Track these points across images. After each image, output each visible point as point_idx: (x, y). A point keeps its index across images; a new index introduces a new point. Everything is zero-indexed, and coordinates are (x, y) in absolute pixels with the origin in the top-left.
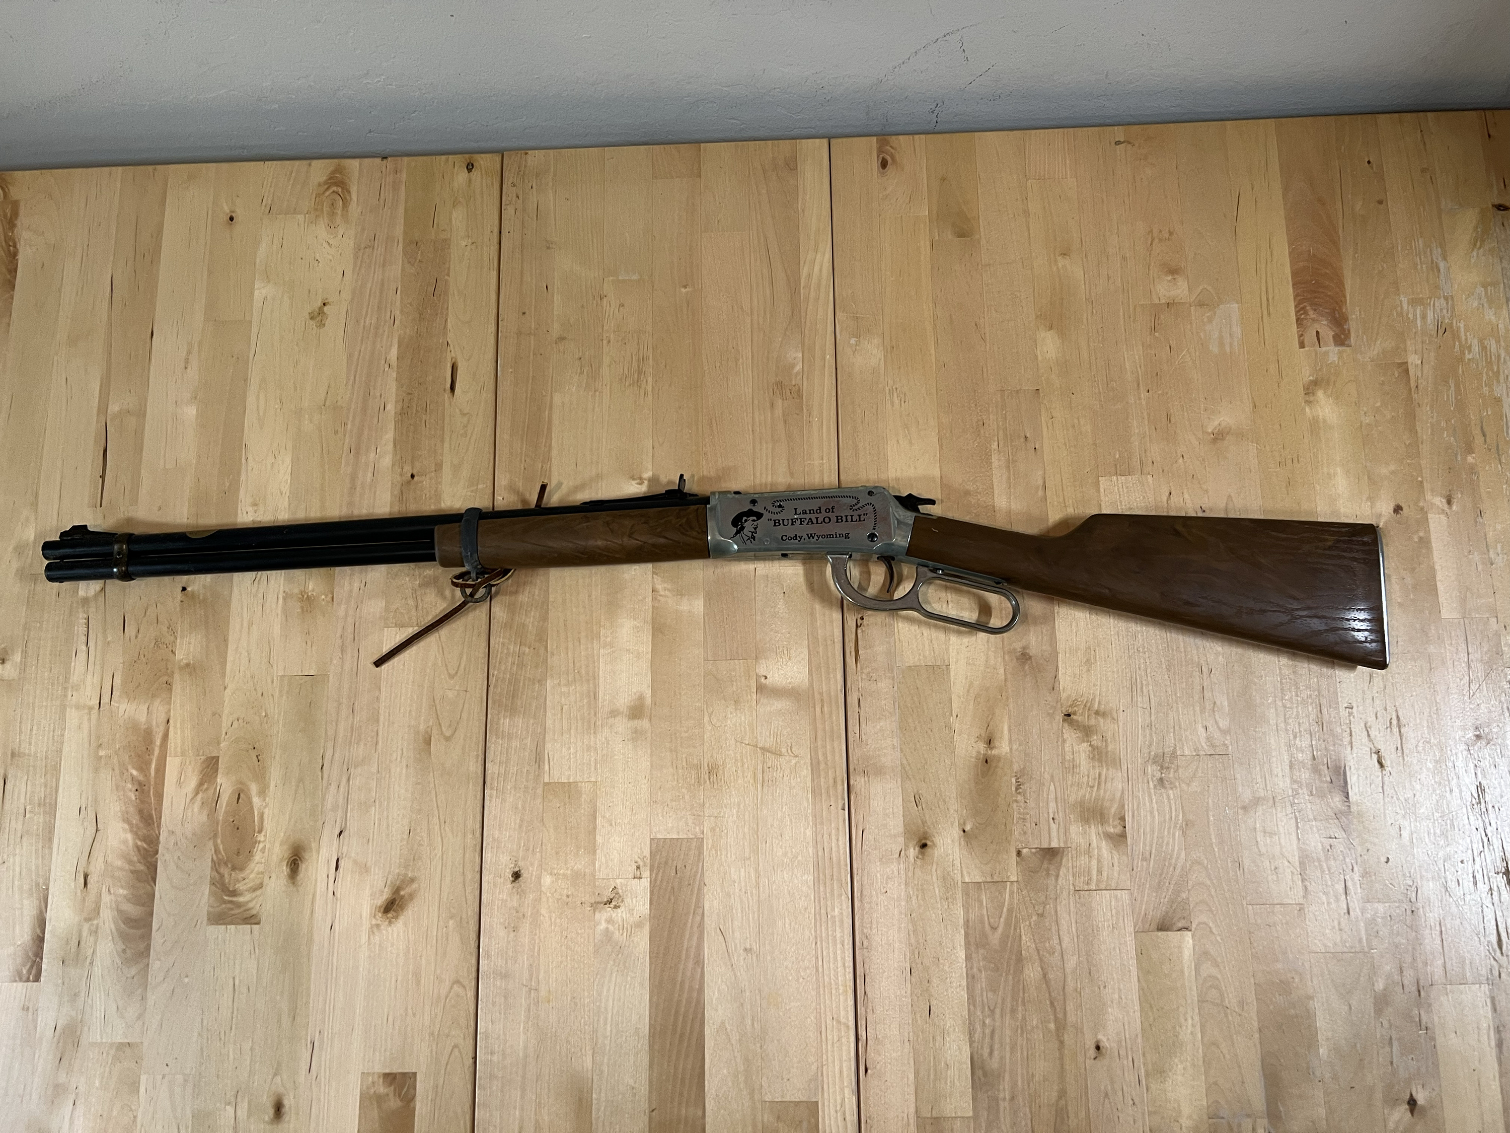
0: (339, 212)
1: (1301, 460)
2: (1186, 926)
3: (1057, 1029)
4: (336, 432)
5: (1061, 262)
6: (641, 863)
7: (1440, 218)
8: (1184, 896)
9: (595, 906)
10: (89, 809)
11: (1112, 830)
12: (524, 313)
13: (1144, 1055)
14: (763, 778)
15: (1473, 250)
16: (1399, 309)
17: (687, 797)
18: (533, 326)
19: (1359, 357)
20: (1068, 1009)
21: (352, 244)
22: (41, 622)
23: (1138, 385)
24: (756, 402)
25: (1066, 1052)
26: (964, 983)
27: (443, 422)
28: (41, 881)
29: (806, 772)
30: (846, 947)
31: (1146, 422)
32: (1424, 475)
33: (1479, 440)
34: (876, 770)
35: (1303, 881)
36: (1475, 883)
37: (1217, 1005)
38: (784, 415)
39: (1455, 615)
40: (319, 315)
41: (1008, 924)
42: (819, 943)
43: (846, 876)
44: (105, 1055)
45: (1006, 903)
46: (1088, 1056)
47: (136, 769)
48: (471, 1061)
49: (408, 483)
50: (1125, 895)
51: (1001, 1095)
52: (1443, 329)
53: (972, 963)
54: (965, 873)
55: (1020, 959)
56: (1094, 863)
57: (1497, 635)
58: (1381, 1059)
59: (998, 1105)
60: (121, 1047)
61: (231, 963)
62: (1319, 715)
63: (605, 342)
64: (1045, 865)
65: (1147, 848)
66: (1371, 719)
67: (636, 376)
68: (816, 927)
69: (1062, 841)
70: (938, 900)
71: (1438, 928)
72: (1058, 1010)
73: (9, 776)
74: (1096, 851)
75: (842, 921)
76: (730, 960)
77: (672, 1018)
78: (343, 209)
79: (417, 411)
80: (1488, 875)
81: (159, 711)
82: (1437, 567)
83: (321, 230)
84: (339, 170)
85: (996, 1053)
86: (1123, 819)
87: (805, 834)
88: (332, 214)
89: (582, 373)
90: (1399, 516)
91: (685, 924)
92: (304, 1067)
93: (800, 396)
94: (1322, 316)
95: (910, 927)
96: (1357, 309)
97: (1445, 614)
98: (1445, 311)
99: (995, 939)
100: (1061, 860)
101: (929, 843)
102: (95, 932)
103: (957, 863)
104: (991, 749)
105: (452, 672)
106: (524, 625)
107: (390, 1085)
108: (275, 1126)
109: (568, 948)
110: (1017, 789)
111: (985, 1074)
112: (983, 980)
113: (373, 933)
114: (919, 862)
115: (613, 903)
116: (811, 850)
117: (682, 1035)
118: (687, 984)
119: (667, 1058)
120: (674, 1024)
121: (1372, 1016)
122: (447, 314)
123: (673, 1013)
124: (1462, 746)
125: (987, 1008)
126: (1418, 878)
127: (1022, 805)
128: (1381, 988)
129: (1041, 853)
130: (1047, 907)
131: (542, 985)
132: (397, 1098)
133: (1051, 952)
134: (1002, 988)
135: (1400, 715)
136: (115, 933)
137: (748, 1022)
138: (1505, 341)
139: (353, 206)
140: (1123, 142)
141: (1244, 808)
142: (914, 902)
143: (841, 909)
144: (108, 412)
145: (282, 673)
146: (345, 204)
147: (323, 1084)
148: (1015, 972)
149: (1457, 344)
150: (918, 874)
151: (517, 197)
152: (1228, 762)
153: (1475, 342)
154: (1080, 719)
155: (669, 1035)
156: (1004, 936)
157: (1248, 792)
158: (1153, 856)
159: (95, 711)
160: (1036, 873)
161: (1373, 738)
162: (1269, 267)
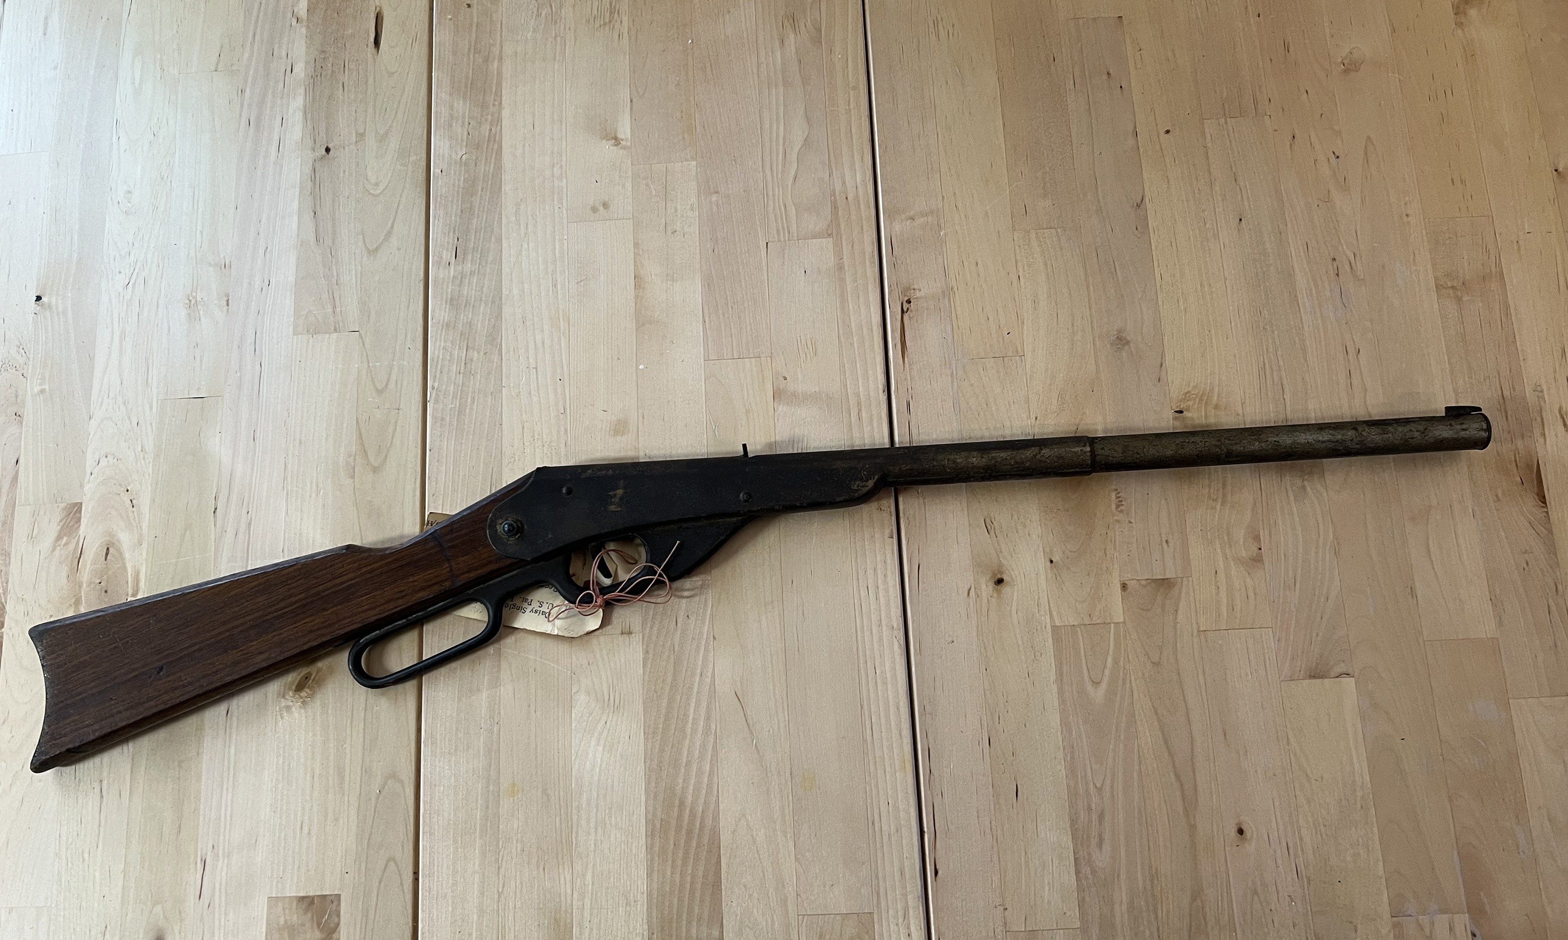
1: (1455, 92)
2: (1346, 671)
3: (1186, 811)
4: (231, 101)
8: (1342, 633)
11: (1244, 554)
13: (1301, 837)
20: (1198, 781)
23: (1246, 8)
24: (763, 41)
25: (1199, 838)
26: (1061, 754)
27: (367, 83)
30: (902, 709)
31: (1258, 51)
35: (1494, 609)
38: (798, 56)
41: (1114, 676)
42: (865, 707)
43: (899, 624)
45: (1110, 650)
46: (1228, 841)
48: (413, 878)
49: (322, 158)
51: (1117, 898)
53: (1071, 729)
54: (1054, 614)
55: (1132, 721)
56: (1222, 593)
59: (1112, 910)
62: (1501, 400)
64: (1159, 598)
65: (1291, 573)
67: (607, 15)
68: (861, 688)
69: (1179, 568)
70: (1020, 647)
72: (1186, 786)
74: (1224, 578)
76: (750, 734)
77: (676, 810)
79: (333, 72)
81: (6, 450)
85: (1107, 843)
86: (1257, 538)
89: (539, 15)
91: (691, 688)
92: (193, 892)
93: (818, 32)
95: (986, 684)
99: (1098, 694)
100: (1180, 593)
101: (1005, 577)
103: (1044, 601)
105: (381, 386)
106: (471, 324)
107: (305, 914)
110: (1118, 506)
111: (1093, 872)
112: (1086, 749)
113: (282, 717)
114: (994, 603)
116: (851, 591)
117: (690, 832)
118: (694, 767)
119: (670, 862)
120: (679, 818)
123: (677, 804)
125: (1091, 786)
127: (1126, 526)
129: (1153, 585)
130: (1165, 653)
131: (504, 775)
132: (317, 932)
133: (1173, 711)
134: (1111, 759)
137: (776, 813)
141: (1412, 519)
142: (990, 653)
143: (893, 663)
145: (164, 397)
147: (217, 914)
148: (1126, 737)
150: (994, 617)
152: (1388, 463)
154: (1195, 416)
155: (672, 833)
156: (1111, 692)
157: (1417, 500)
158: (1298, 584)
160: (1148, 610)
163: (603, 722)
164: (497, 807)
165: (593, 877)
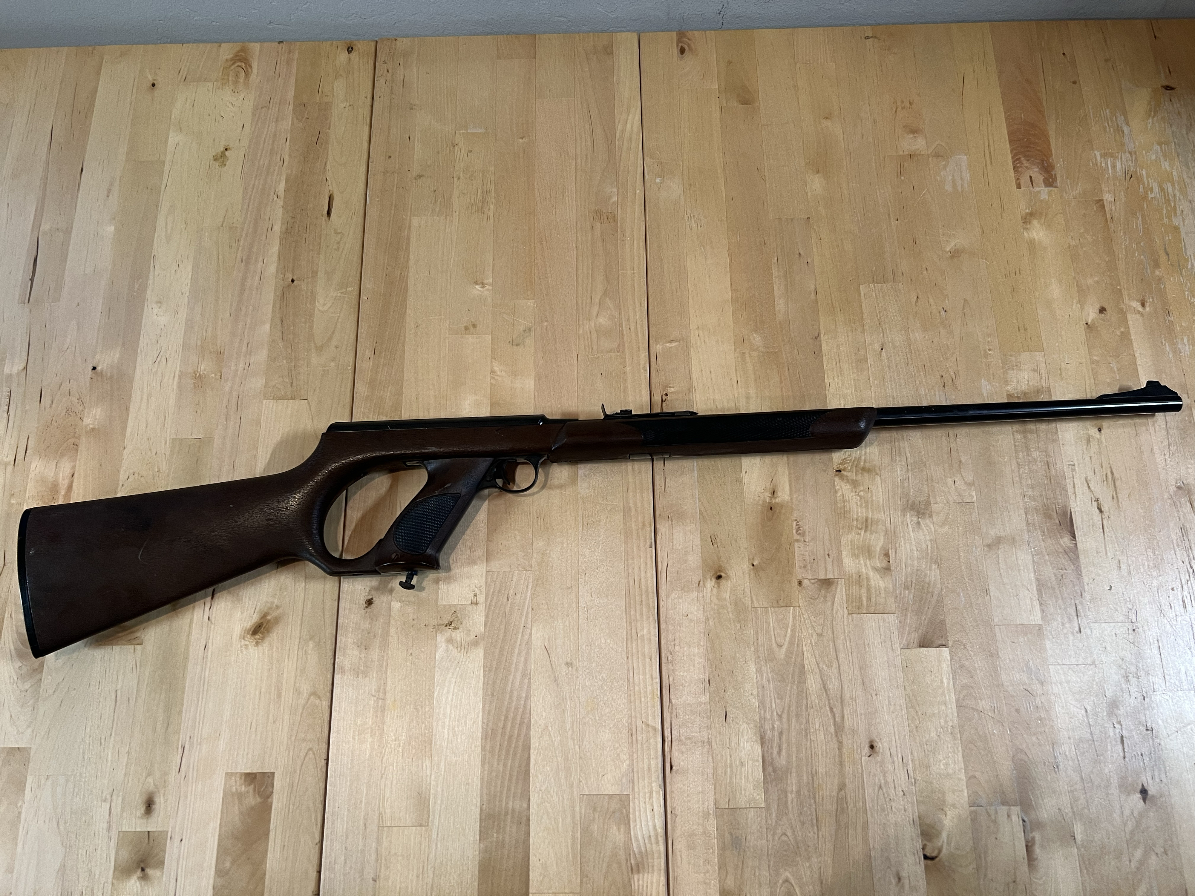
0: (242, 80)
1: (1022, 272)
2: (944, 643)
3: (836, 732)
4: (231, 247)
5: (825, 123)
6: (477, 591)
7: (1121, 94)
8: (941, 618)
9: (438, 628)
11: (879, 565)
12: (390, 157)
13: (911, 753)
14: (583, 522)
15: (1148, 119)
16: (1094, 161)
17: (518, 538)
18: (397, 167)
19: (1065, 195)
20: (845, 714)
21: (251, 105)
23: (889, 215)
24: (579, 225)
25: (844, 751)
26: (755, 692)
27: (320, 239)
29: (619, 517)
30: (653, 661)
31: (896, 242)
32: (1122, 284)
33: (1163, 258)
34: (679, 516)
35: (1040, 605)
36: (1185, 607)
37: (973, 709)
38: (602, 235)
40: (221, 158)
41: (791, 643)
42: (630, 657)
43: (653, 602)
45: (790, 626)
46: (863, 753)
48: (324, 763)
49: (289, 286)
50: (891, 618)
51: (789, 789)
52: (1130, 176)
53: (762, 676)
54: (754, 599)
55: (802, 672)
56: (864, 591)
58: (1114, 755)
59: (786, 797)
60: (12, 751)
61: (115, 677)
62: (1048, 470)
63: (456, 179)
64: (823, 591)
65: (909, 579)
66: (1090, 475)
67: (480, 204)
68: (627, 644)
69: (836, 573)
70: (732, 621)
71: (1156, 644)
72: (837, 715)
74: (865, 581)
75: (650, 639)
76: (553, 673)
77: (502, 723)
78: (245, 79)
79: (299, 231)
81: (65, 467)
82: (1137, 355)
83: (226, 94)
84: (244, 50)
85: (784, 752)
86: (887, 555)
87: (618, 566)
88: (236, 82)
90: (1103, 315)
91: (515, 642)
92: (175, 767)
93: (615, 221)
94: (1034, 164)
95: (709, 645)
96: (1061, 160)
98: (1130, 163)
99: (781, 654)
100: (836, 589)
101: (723, 574)
103: (748, 591)
104: (776, 498)
107: (250, 785)
108: (145, 820)
109: (412, 663)
110: (797, 531)
111: (775, 771)
112: (772, 689)
113: (242, 652)
114: (715, 590)
115: (453, 625)
116: (623, 581)
117: (510, 737)
118: (515, 694)
119: (496, 757)
120: (504, 728)
121: (1105, 718)
122: (327, 158)
123: (503, 718)
124: (1166, 496)
125: (775, 714)
126: (1137, 602)
127: (802, 544)
128: (1111, 694)
129: (819, 583)
130: (825, 627)
131: (389, 695)
132: (257, 795)
133: (830, 666)
134: (788, 696)
135: (1114, 470)
136: (13, 652)
137: (568, 726)
138: (1178, 184)
139: (253, 76)
140: (871, 37)
141: (989, 546)
142: (711, 622)
143: (649, 629)
144: (41, 229)
145: (175, 437)
146: (247, 74)
147: (190, 784)
148: (799, 682)
149: (1141, 186)
150: (715, 601)
151: (388, 71)
152: (974, 509)
153: (1155, 186)
154: (849, 474)
155: (499, 738)
156: (789, 652)
157: (992, 533)
158: (913, 585)
159: (10, 468)
160: (816, 599)
161: (1092, 488)
162: (989, 128)
163: (456, 662)
164: (383, 717)
165: (445, 765)
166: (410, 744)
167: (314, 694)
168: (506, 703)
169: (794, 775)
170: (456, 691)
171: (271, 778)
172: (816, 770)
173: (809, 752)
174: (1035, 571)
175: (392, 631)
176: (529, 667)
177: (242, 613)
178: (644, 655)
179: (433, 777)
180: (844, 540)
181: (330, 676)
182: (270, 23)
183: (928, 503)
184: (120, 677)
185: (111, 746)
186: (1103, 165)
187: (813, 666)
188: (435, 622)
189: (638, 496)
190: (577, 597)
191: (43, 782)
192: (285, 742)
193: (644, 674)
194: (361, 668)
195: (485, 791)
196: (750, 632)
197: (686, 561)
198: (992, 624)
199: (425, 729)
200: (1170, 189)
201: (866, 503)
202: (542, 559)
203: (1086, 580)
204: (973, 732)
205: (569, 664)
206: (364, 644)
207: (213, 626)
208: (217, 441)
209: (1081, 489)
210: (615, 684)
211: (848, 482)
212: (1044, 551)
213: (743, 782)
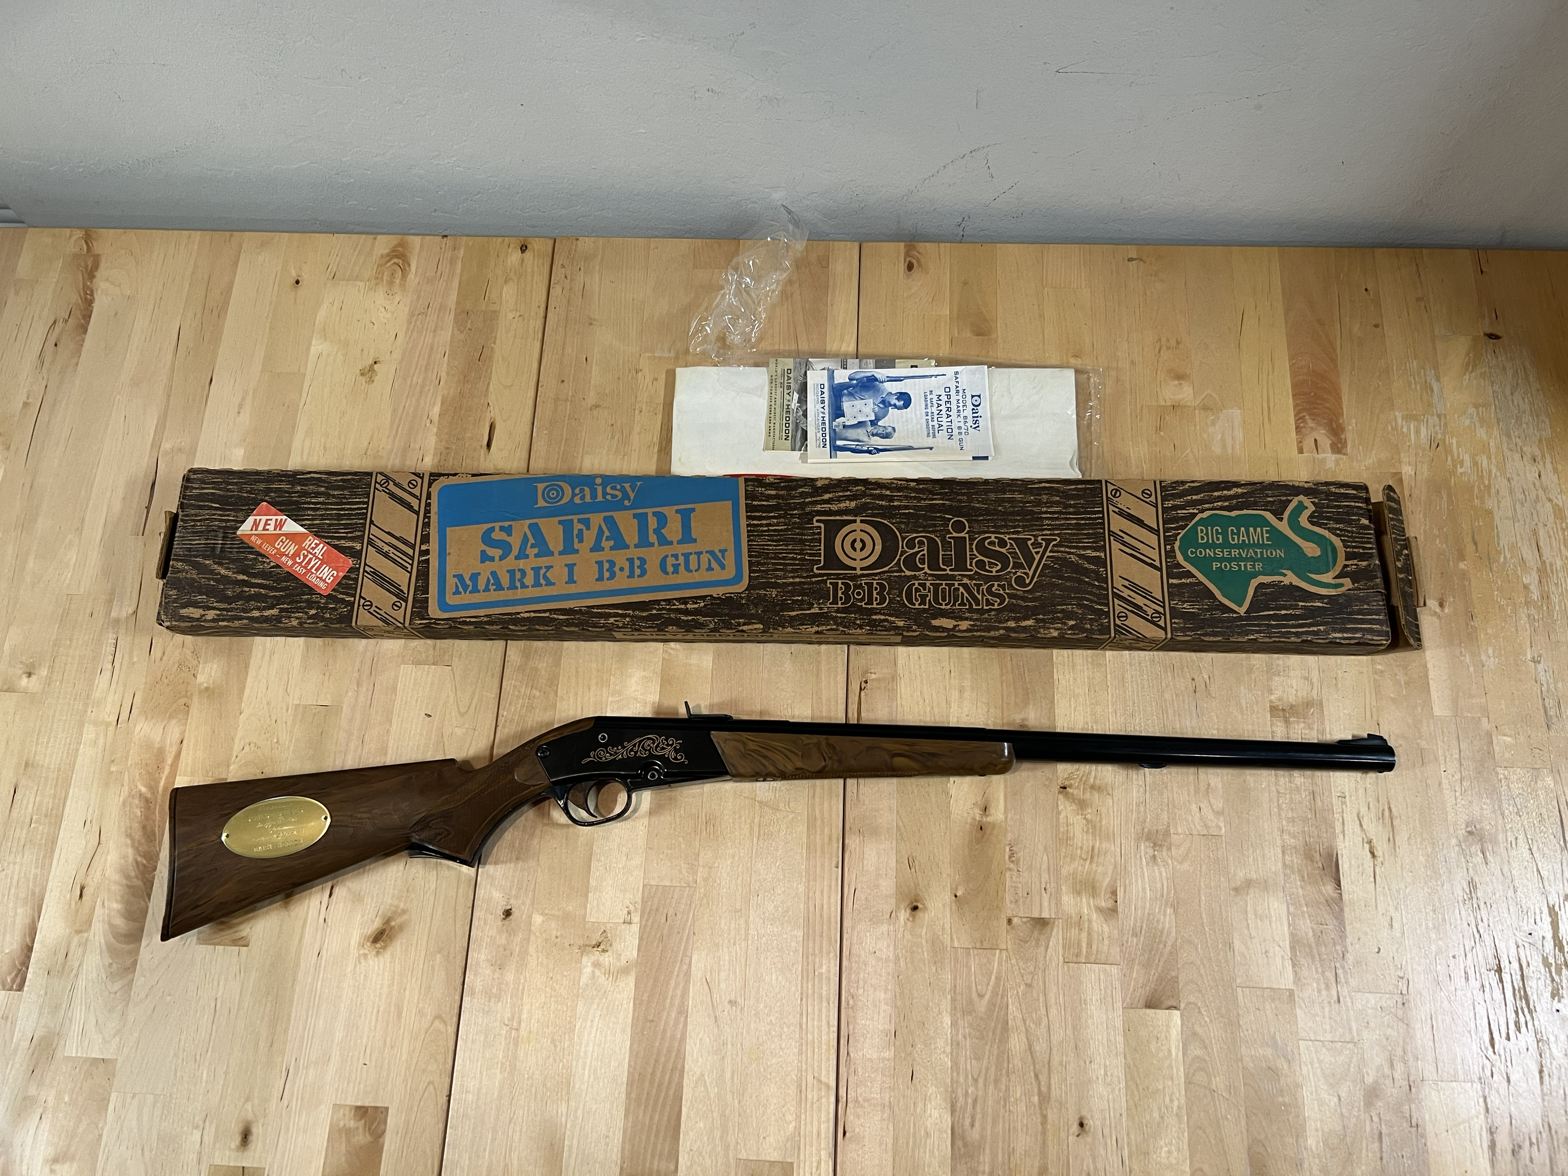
0: (398, 281)
2: (1174, 1004)
3: (1040, 1104)
6: (632, 908)
7: (1434, 343)
8: (1173, 974)
9: (584, 949)
10: (94, 822)
11: (1104, 904)
12: (563, 381)
13: (1128, 1135)
14: (759, 831)
15: (1465, 374)
16: (1394, 424)
17: (683, 846)
18: (570, 394)
19: (1356, 464)
20: (1052, 1082)
21: (407, 310)
22: (71, 640)
25: (1049, 1127)
26: (948, 1049)
28: (37, 890)
29: (802, 828)
30: (831, 1005)
33: (1470, 548)
34: (873, 831)
35: (1293, 967)
36: (1467, 979)
37: (1205, 1087)
39: (1447, 713)
40: (369, 372)
41: (995, 993)
42: (804, 999)
43: (836, 934)
44: (77, 1070)
45: (994, 972)
46: (1071, 1132)
47: (145, 786)
48: (445, 1099)
50: (1114, 970)
51: (981, 1168)
52: (1436, 444)
53: (958, 1031)
54: (954, 937)
55: (1005, 1028)
56: (1084, 935)
57: (1489, 735)
58: (1370, 1154)
60: (95, 1062)
61: (216, 983)
62: (1312, 802)
63: (637, 412)
64: (1036, 933)
65: (1138, 924)
66: (1364, 810)
68: (802, 983)
69: (1053, 911)
70: (926, 962)
71: (1429, 1022)
72: (1043, 1084)
73: (20, 786)
74: (1086, 924)
75: (828, 979)
76: (714, 1011)
77: (651, 1066)
78: (402, 279)
79: (453, 464)
80: (1480, 972)
81: (174, 731)
82: (1429, 666)
83: (380, 296)
84: (402, 244)
85: (977, 1124)
86: (1114, 893)
87: (797, 888)
88: (391, 283)
89: (613, 438)
91: (672, 972)
92: (277, 1094)
94: (1321, 425)
95: (897, 990)
96: (1354, 421)
97: (1437, 712)
98: (1438, 428)
99: (982, 1006)
100: (1052, 930)
101: (920, 906)
102: (84, 944)
103: (947, 927)
104: (987, 816)
105: (463, 710)
106: (537, 670)
107: (360, 1119)
108: (240, 1154)
109: (553, 989)
110: (1010, 857)
111: (965, 1145)
112: (968, 1047)
113: (360, 963)
114: (909, 924)
115: (602, 947)
116: (802, 906)
117: (660, 1085)
118: (669, 1034)
119: (643, 1107)
120: (653, 1074)
121: (1362, 1109)
122: (490, 378)
123: (653, 1062)
124: (1454, 841)
125: (970, 1076)
126: (1410, 970)
127: (1015, 873)
128: (1371, 1080)
129: (1032, 922)
130: (1036, 977)
131: (523, 1025)
132: (368, 1135)
133: (1038, 1023)
134: (986, 1057)
135: (1392, 806)
136: (104, 947)
137: (728, 1076)
138: (1495, 458)
139: (411, 276)
140: (1136, 259)
141: (1236, 889)
142: (902, 964)
143: (828, 967)
144: (162, 449)
145: (298, 702)
146: (404, 274)
147: (293, 1115)
148: (1000, 1041)
149: (1449, 458)
150: (908, 936)
151: (566, 277)
152: (1221, 843)
153: (1467, 458)
154: (1076, 792)
155: (647, 1084)
156: (992, 1004)
157: (1241, 874)
158: (1143, 932)
159: (112, 729)
160: (1026, 942)
161: (1365, 827)
162: (1270, 377)
163: (602, 992)
164: (516, 1051)
165: (583, 1114)
166: (544, 1085)
167: (438, 1017)
168: (657, 1044)
169: (987, 1151)
170: (600, 1025)
171: (384, 1113)
172: (1013, 1148)
173: (1007, 1126)
174: (1289, 925)
175: (532, 949)
176: (686, 1003)
177: (363, 916)
178: (821, 998)
179: (568, 1126)
180: (1064, 872)
181: (458, 998)
182: (435, 210)
183: (1167, 833)
184: (221, 983)
185: (207, 1064)
186: (1405, 430)
187: (1018, 1023)
188: (581, 943)
189: (826, 805)
190: (747, 922)
191: (128, 1100)
192: (403, 1072)
193: (820, 1019)
194: (494, 991)
195: (627, 1146)
196: (948, 977)
197: (877, 886)
198: (1234, 985)
199: (563, 1068)
200: (1485, 463)
201: (1093, 828)
202: (709, 874)
203: (1348, 941)
204: (1202, 1114)
205: (732, 1003)
206: (499, 962)
207: (328, 930)
208: (346, 711)
209: (1352, 826)
210: (785, 1030)
211: (1074, 802)
212: (1302, 900)
213: (927, 1156)
